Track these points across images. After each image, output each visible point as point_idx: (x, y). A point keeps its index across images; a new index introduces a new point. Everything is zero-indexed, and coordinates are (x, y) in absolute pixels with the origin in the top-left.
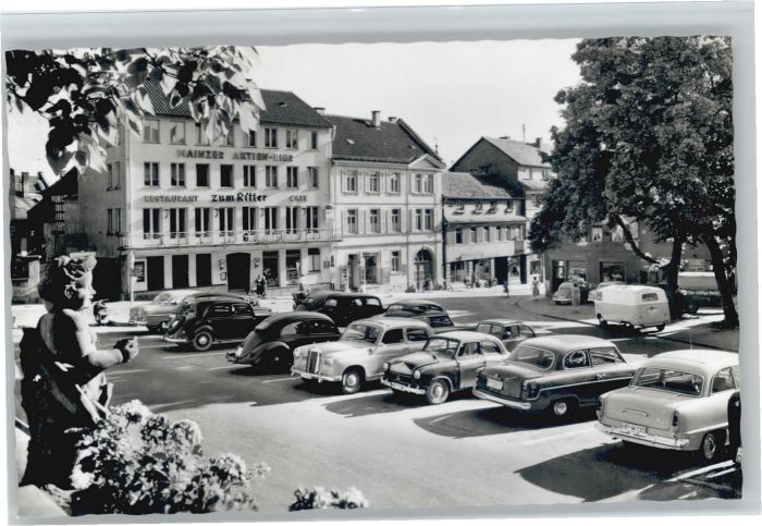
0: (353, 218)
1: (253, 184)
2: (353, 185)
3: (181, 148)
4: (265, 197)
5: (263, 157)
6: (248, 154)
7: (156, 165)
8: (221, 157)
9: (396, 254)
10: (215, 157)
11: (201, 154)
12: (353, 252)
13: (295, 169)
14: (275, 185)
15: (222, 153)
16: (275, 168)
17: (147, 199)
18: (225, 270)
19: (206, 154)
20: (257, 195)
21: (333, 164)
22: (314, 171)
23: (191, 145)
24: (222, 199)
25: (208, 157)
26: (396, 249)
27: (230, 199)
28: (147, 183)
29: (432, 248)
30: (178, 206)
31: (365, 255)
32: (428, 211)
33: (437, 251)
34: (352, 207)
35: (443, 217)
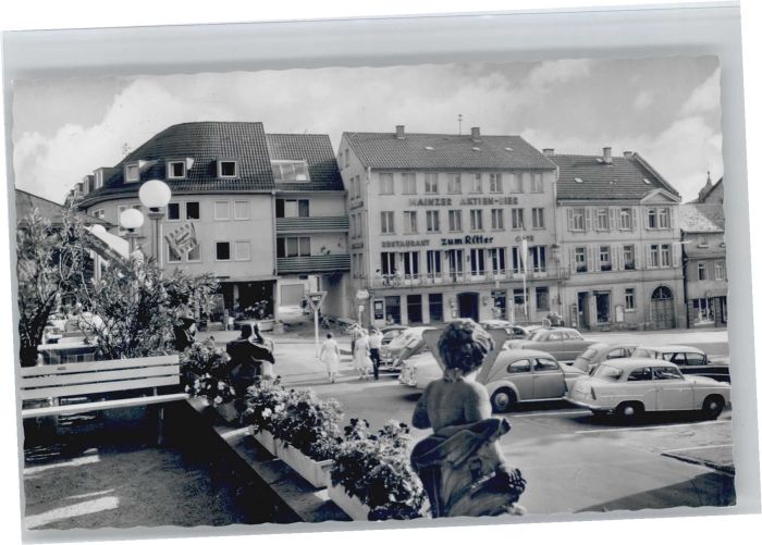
0: (582, 257)
1: (480, 227)
2: (581, 224)
3: (412, 197)
4: (491, 239)
5: (488, 201)
6: (475, 199)
7: (391, 214)
8: (449, 204)
9: (629, 291)
10: (444, 204)
11: (431, 202)
12: (582, 290)
13: (521, 211)
14: (501, 226)
15: (449, 200)
16: (500, 211)
17: (384, 244)
18: (456, 308)
19: (435, 202)
20: (484, 237)
21: (558, 204)
22: (538, 212)
23: (421, 194)
24: (450, 242)
25: (437, 205)
26: (629, 286)
27: (458, 241)
28: (384, 230)
29: (671, 284)
30: (411, 249)
31: (596, 293)
32: (665, 247)
33: (677, 287)
34: (580, 245)
35: (683, 252)
